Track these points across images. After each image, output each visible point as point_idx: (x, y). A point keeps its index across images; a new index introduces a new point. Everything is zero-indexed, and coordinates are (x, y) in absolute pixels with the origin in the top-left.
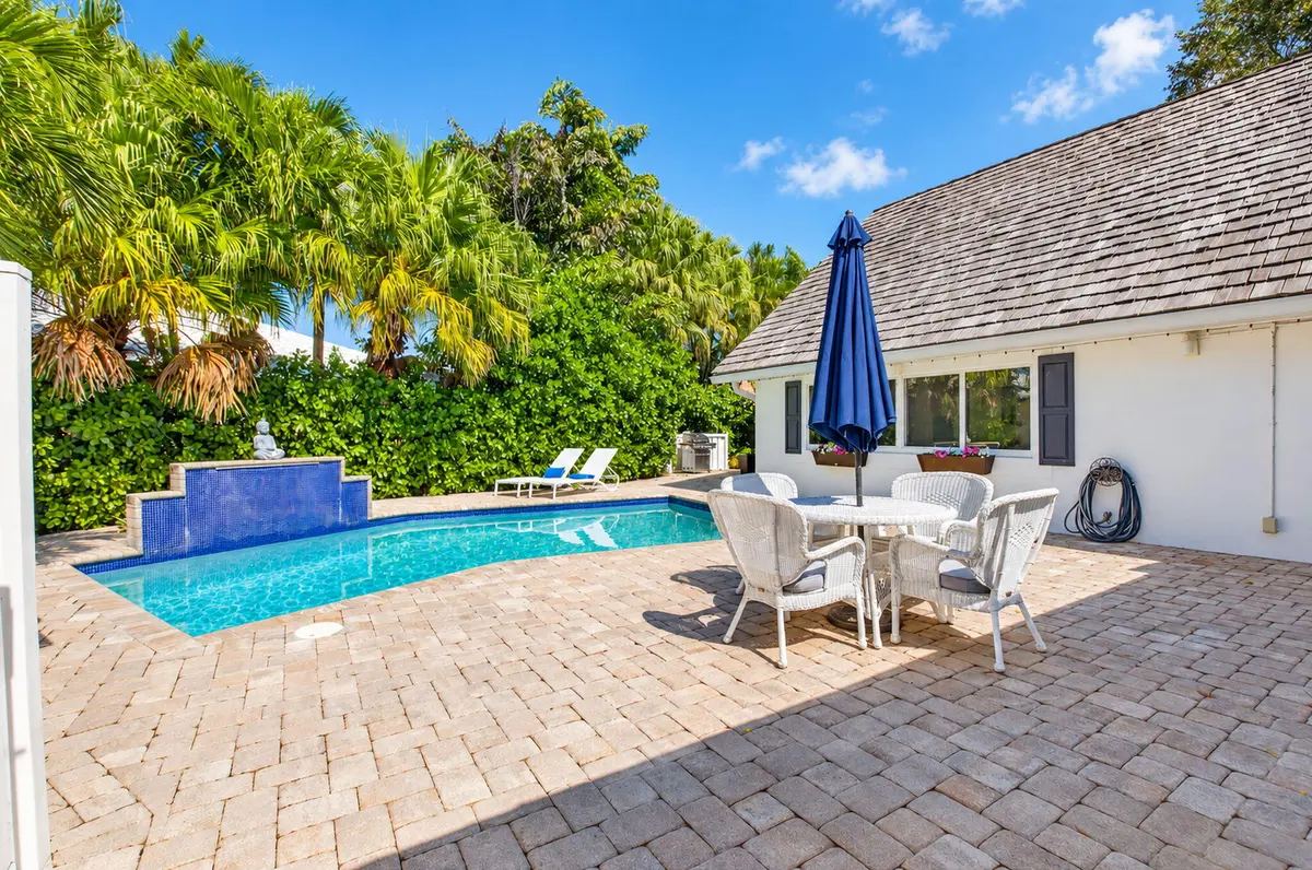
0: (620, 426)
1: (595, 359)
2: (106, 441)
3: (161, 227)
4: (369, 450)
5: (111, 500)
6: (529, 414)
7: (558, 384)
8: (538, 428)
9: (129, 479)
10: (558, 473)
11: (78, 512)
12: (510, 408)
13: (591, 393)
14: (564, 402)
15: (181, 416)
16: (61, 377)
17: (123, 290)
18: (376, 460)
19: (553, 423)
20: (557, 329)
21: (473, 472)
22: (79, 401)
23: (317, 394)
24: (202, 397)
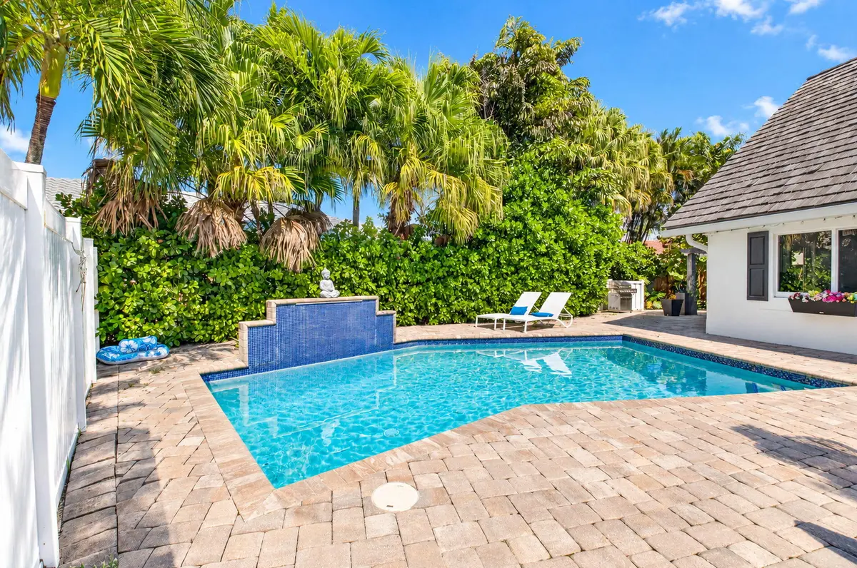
0: (567, 273)
1: (550, 221)
2: (230, 283)
3: (262, 129)
4: (390, 291)
5: (233, 323)
6: (499, 265)
7: (522, 241)
8: (505, 276)
9: (244, 310)
10: (522, 311)
11: (213, 330)
12: (485, 261)
13: (547, 248)
14: (525, 255)
15: (275, 267)
16: (202, 239)
17: (237, 175)
18: (395, 298)
19: (517, 272)
20: (521, 199)
21: (458, 308)
22: (214, 256)
23: (358, 251)
24: (289, 253)
